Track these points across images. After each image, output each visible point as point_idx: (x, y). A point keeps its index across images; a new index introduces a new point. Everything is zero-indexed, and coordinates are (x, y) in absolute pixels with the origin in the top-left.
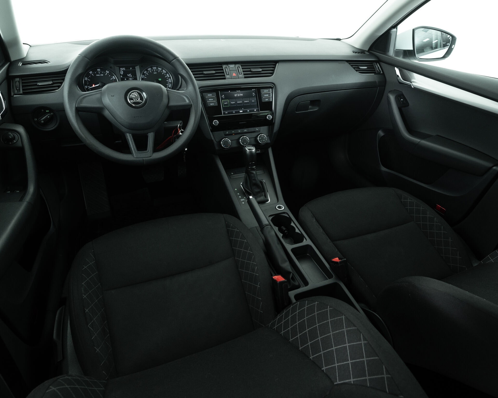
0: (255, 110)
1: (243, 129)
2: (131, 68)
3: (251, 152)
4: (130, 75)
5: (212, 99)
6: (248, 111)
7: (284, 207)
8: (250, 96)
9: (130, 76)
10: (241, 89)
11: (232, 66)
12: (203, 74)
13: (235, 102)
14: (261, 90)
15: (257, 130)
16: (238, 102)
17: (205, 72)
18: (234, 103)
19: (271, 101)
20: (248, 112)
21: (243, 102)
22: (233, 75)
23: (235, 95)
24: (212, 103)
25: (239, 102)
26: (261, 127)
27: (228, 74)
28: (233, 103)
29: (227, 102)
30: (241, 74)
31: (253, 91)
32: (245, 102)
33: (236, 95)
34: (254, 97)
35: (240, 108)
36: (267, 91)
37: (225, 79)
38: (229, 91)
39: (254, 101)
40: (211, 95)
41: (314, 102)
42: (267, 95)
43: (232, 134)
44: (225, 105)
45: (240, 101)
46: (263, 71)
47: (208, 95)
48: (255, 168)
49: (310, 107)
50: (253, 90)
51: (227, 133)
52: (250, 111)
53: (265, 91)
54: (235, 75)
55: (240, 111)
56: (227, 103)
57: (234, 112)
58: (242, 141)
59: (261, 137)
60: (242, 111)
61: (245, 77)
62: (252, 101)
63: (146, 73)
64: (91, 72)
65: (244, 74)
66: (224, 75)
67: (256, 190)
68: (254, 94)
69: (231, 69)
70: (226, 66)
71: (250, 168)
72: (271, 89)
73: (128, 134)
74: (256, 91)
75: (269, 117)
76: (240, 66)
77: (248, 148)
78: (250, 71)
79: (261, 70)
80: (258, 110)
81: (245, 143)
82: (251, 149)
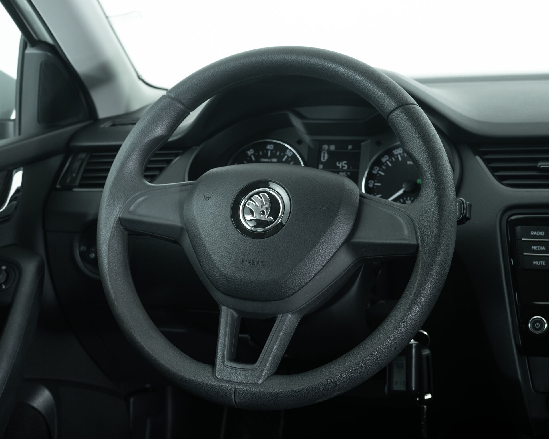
2: (350, 147)
4: (345, 164)
5: (544, 248)
9: (343, 167)
12: (534, 169)
17: (541, 165)
24: (539, 258)
40: (542, 233)
47: (532, 233)
63: (386, 162)
64: (250, 152)
73: (224, 309)
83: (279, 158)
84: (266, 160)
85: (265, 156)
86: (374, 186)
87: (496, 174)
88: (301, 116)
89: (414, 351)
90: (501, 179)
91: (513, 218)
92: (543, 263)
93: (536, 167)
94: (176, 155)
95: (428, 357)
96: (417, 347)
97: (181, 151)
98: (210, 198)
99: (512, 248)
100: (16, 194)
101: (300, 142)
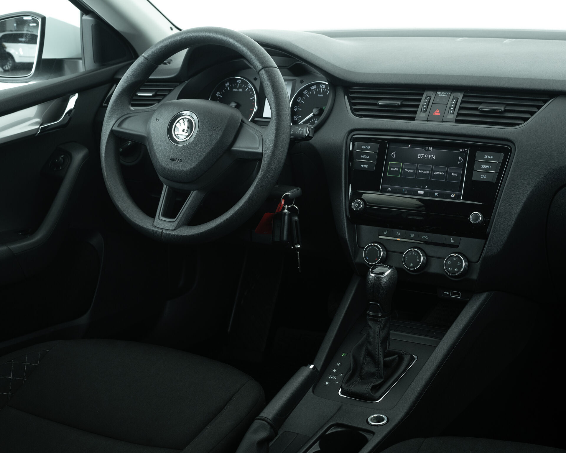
0: (453, 196)
1: (420, 233)
3: (378, 279)
5: (368, 157)
6: (436, 194)
7: (388, 421)
8: (452, 163)
10: (435, 145)
11: (443, 95)
12: (377, 105)
13: (414, 170)
14: (479, 154)
15: (452, 241)
16: (420, 171)
17: (380, 102)
18: (412, 171)
19: (495, 180)
20: (436, 197)
21: (432, 172)
22: (435, 113)
23: (419, 156)
24: (364, 163)
25: (422, 171)
26: (462, 238)
27: (425, 111)
28: (410, 171)
29: (398, 166)
30: (453, 113)
31: (462, 152)
32: (435, 173)
33: (421, 156)
34: (459, 166)
35: (421, 184)
36: (492, 157)
37: (413, 119)
38: (410, 146)
39: (456, 175)
40: (368, 147)
42: (488, 167)
44: (391, 172)
45: (426, 170)
46: (506, 111)
47: (364, 147)
48: (379, 317)
50: (461, 150)
52: (441, 196)
53: (486, 157)
54: (439, 114)
55: (419, 192)
56: (397, 169)
57: (405, 191)
58: (406, 259)
59: (452, 261)
60: (422, 192)
61: (457, 121)
62: (453, 174)
63: (306, 95)
64: (227, 84)
65: (459, 115)
66: (415, 112)
67: (369, 368)
68: (461, 160)
69: (437, 101)
70: (432, 94)
71: (371, 313)
72: (502, 155)
73: (165, 186)
74: (466, 153)
75: (477, 217)
76: (460, 96)
77: (378, 270)
78: (476, 109)
79: (503, 110)
80: (458, 197)
81: (412, 265)
82: (383, 273)
83: (244, 89)
84: (236, 90)
85: (235, 87)
86: (297, 110)
87: (353, 107)
89: (286, 217)
90: (354, 111)
91: (355, 136)
92: (366, 166)
93: (377, 103)
94: (176, 86)
95: (296, 221)
96: (289, 214)
97: (178, 84)
98: (159, 120)
99: (351, 156)
100: (70, 111)
101: (255, 79)
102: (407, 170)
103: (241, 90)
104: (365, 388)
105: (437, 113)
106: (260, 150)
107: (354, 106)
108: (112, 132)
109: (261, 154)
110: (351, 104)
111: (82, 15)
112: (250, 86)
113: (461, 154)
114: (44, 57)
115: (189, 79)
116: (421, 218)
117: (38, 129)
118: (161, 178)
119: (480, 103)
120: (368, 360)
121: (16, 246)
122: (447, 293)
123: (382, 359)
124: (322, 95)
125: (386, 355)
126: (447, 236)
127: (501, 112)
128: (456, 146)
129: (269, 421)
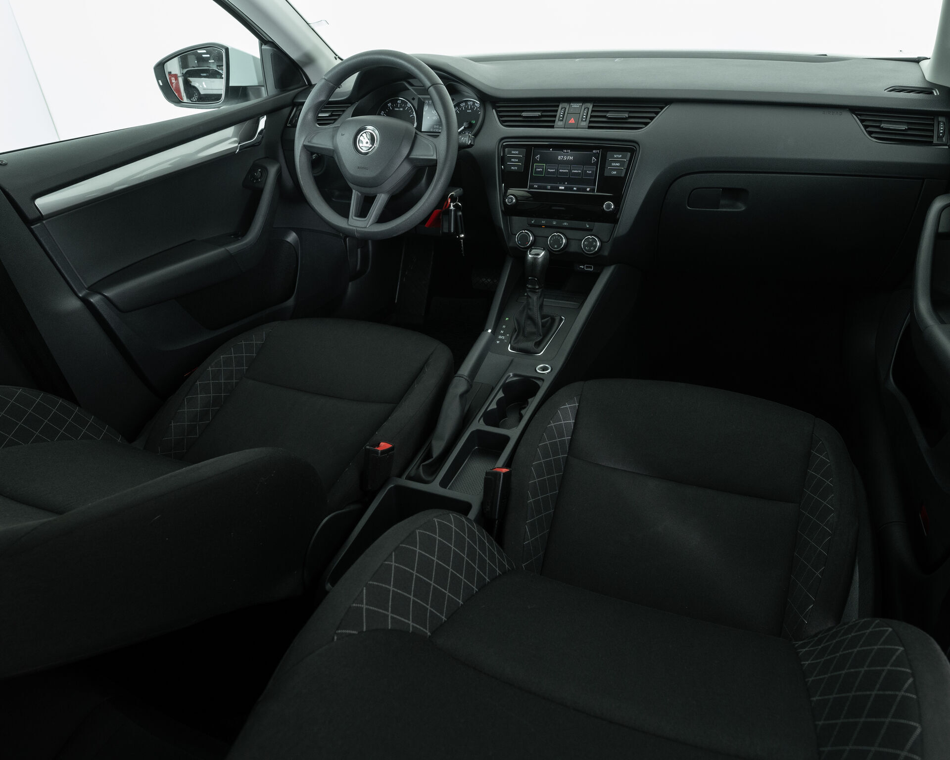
0: (588, 189)
1: (561, 221)
3: (535, 259)
5: (517, 160)
6: (574, 189)
7: (552, 370)
8: (586, 162)
10: (574, 148)
11: (576, 106)
12: (520, 116)
13: (556, 169)
14: (609, 154)
15: (588, 226)
16: (560, 171)
17: (524, 114)
18: (554, 170)
19: (623, 175)
20: (575, 191)
21: (570, 170)
22: (570, 122)
23: (559, 158)
24: (514, 166)
25: (562, 171)
26: (596, 223)
27: (562, 120)
28: (552, 170)
29: (542, 167)
30: (586, 121)
31: (595, 153)
32: (573, 171)
33: (561, 157)
34: (593, 164)
35: (562, 181)
36: (620, 156)
37: (552, 127)
38: (551, 150)
39: (590, 172)
40: (517, 152)
41: (734, 193)
42: (618, 164)
43: (540, 226)
44: (537, 172)
45: (565, 169)
46: (630, 117)
47: (512, 152)
48: (537, 289)
49: (722, 202)
50: (594, 151)
51: (533, 222)
52: (578, 190)
53: (615, 156)
54: (573, 122)
55: (560, 188)
56: (541, 170)
57: (549, 187)
58: (552, 241)
59: (589, 241)
60: (563, 188)
61: (590, 127)
62: (588, 172)
63: (456, 111)
64: (389, 105)
65: (590, 122)
66: (554, 121)
67: (530, 328)
68: (594, 160)
69: (571, 111)
70: (566, 105)
71: (530, 286)
72: (629, 154)
73: (354, 191)
74: (599, 154)
75: (609, 206)
76: (590, 106)
77: (534, 251)
78: (605, 117)
79: (627, 116)
80: (592, 190)
81: (556, 246)
82: (538, 255)
83: (404, 108)
84: (397, 109)
85: (397, 107)
88: (411, 85)
89: (453, 212)
90: (502, 122)
91: (504, 144)
92: (516, 168)
94: (348, 107)
95: (460, 216)
96: (455, 210)
97: (351, 104)
98: (344, 135)
99: (503, 160)
100: (262, 130)
101: (413, 99)
102: (549, 170)
103: (402, 109)
104: (530, 345)
105: (572, 121)
106: (434, 157)
107: (502, 118)
108: (305, 147)
109: (436, 160)
110: (499, 117)
111: (261, 45)
112: (409, 105)
113: (594, 155)
114: (231, 84)
115: (359, 100)
116: (563, 209)
117: (238, 146)
118: (351, 185)
119: (607, 111)
120: (529, 322)
121: (233, 247)
122: (582, 267)
123: (540, 321)
124: (470, 111)
125: (543, 317)
126: (583, 222)
127: (626, 118)
128: (590, 148)
129: (466, 377)
